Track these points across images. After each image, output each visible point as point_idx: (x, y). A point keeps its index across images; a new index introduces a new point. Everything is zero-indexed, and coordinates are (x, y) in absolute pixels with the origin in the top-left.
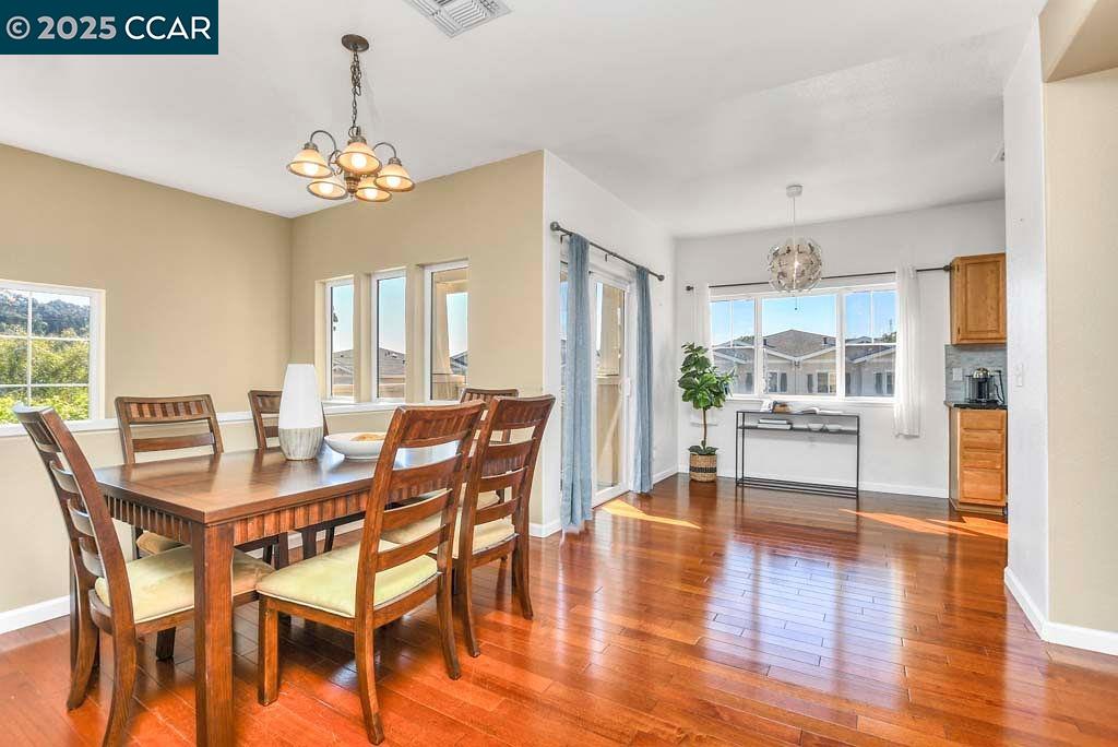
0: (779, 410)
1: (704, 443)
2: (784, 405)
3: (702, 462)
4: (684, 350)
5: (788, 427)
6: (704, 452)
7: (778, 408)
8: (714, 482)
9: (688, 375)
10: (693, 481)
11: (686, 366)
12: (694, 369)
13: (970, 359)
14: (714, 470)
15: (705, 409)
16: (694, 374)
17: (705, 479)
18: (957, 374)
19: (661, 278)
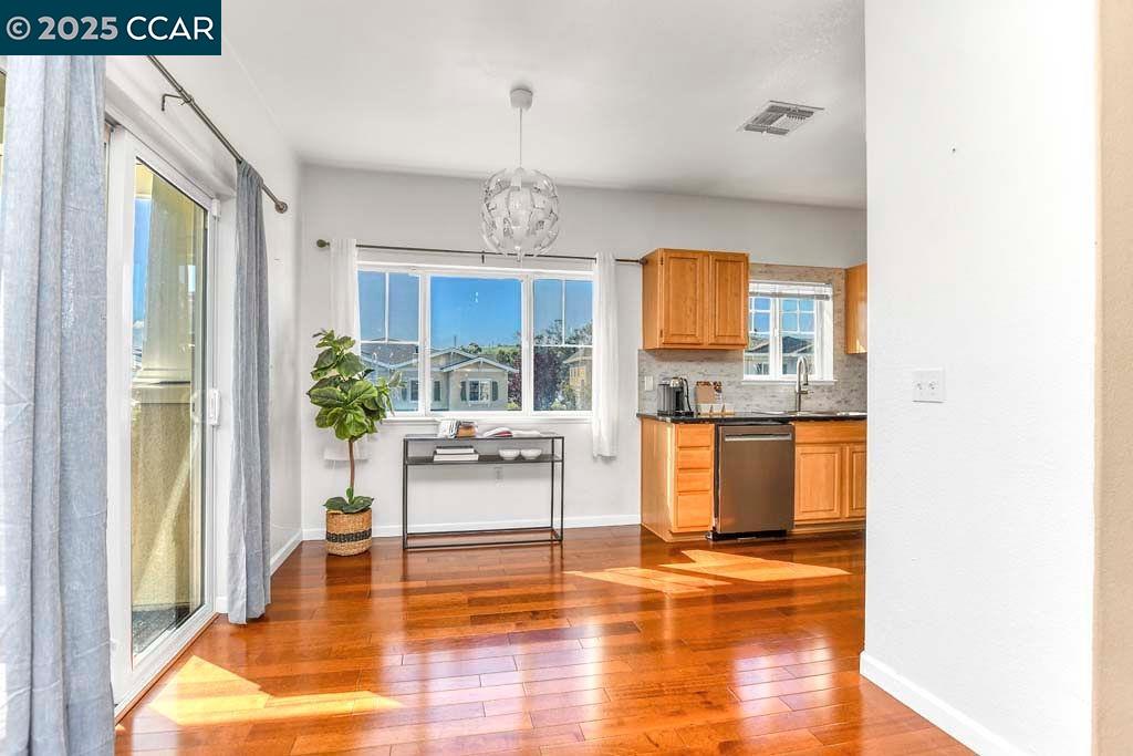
0: (464, 435)
1: (350, 492)
2: (468, 426)
3: (349, 524)
4: (318, 340)
5: (476, 457)
6: (351, 506)
7: (463, 432)
8: (367, 554)
9: (322, 383)
10: (331, 557)
11: (320, 367)
12: (334, 372)
13: (659, 366)
14: (366, 534)
15: (353, 438)
16: (335, 382)
17: (355, 551)
18: (649, 383)
19: (281, 208)
